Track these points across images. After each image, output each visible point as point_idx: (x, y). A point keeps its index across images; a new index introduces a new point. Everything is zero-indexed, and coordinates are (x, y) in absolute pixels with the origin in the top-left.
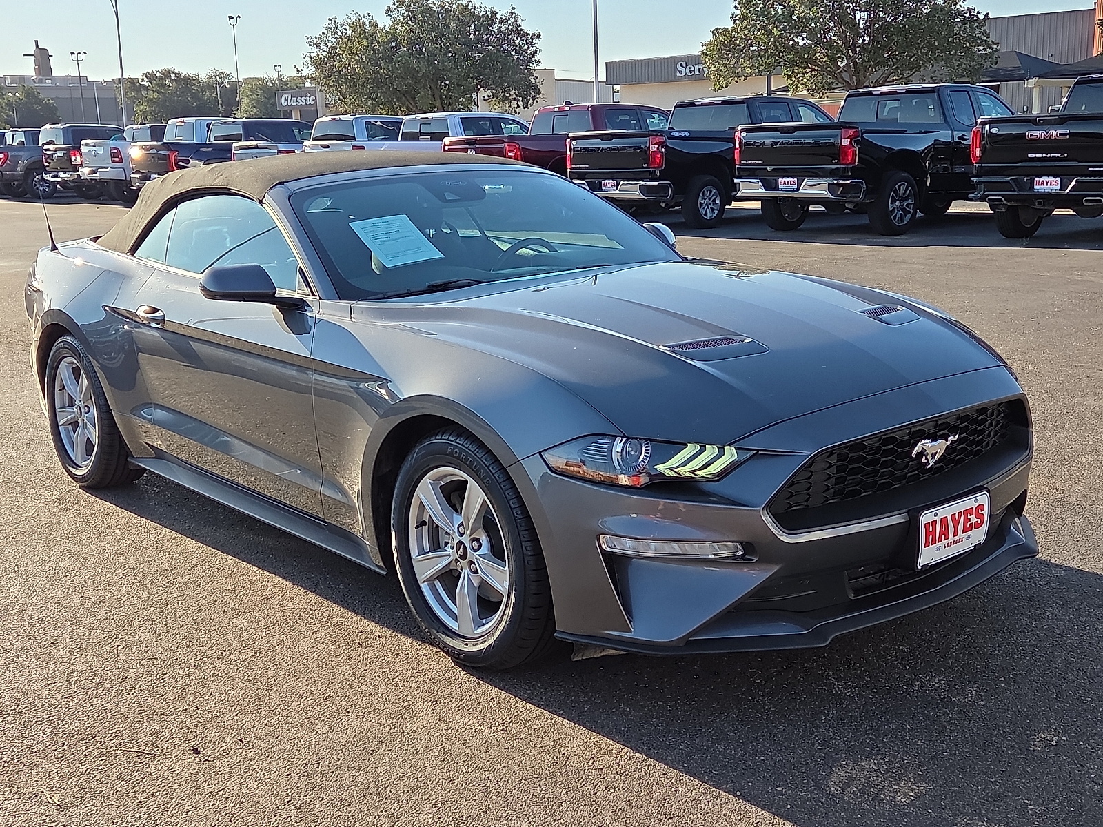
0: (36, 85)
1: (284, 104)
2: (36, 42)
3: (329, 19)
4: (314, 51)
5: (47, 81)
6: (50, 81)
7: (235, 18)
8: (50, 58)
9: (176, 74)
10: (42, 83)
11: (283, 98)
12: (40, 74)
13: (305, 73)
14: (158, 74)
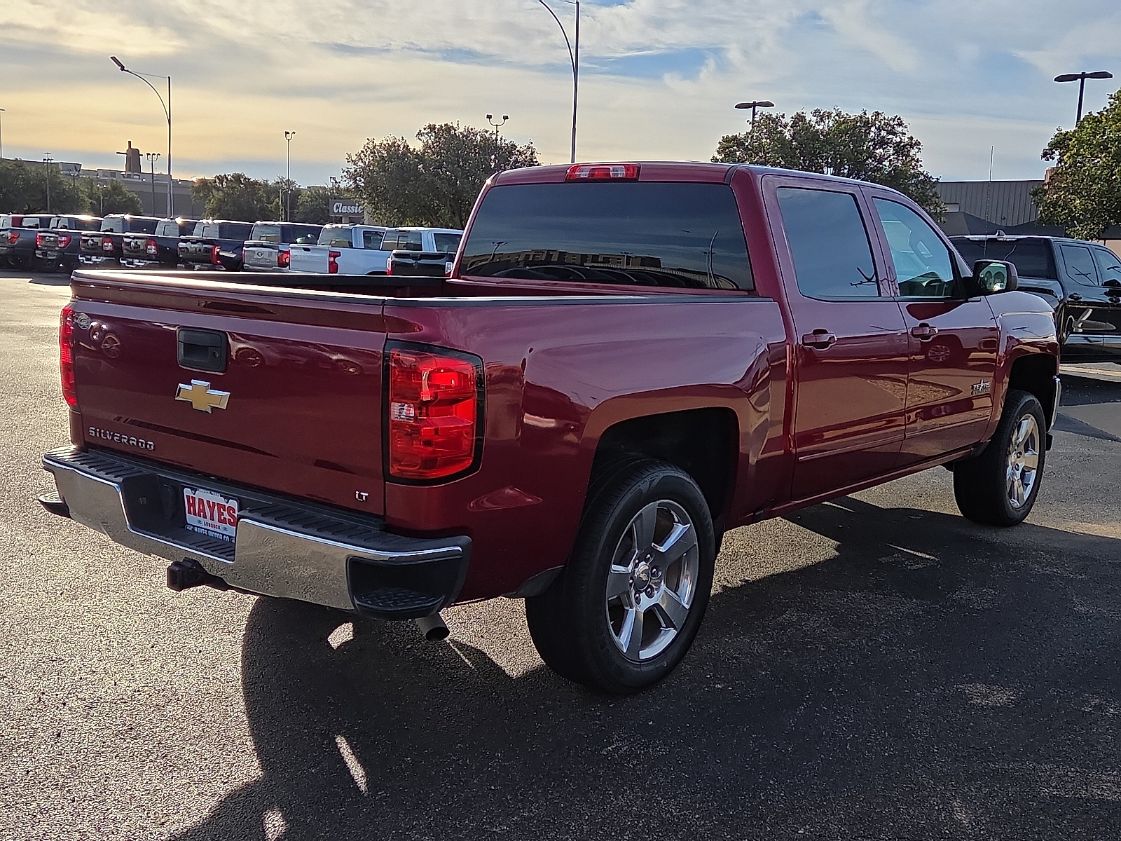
0: (125, 179)
1: (336, 212)
2: (130, 142)
3: (368, 139)
4: (352, 168)
5: (135, 177)
6: (138, 177)
7: (290, 134)
8: (141, 157)
9: (245, 179)
10: (130, 178)
11: (335, 205)
12: (130, 170)
13: (343, 185)
14: (229, 177)
